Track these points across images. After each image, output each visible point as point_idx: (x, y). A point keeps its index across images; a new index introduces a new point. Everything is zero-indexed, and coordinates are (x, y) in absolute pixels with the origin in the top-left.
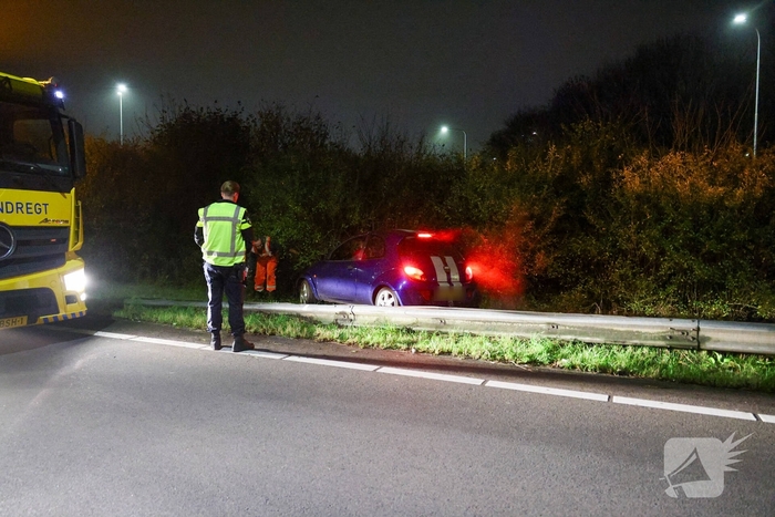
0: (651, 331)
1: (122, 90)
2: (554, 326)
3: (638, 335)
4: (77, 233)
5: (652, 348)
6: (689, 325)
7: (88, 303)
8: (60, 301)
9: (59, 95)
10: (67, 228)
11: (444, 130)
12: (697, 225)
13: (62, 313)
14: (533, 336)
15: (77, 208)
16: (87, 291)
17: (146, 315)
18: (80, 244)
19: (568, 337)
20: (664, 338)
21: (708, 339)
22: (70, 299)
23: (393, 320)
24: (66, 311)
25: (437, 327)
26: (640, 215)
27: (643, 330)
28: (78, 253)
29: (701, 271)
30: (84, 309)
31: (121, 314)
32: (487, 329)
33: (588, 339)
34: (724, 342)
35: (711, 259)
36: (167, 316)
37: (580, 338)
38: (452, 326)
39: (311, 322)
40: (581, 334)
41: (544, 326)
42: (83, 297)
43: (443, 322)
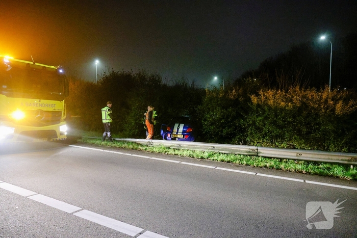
0: (243, 150)
1: (97, 63)
2: (214, 147)
3: (239, 151)
4: (64, 113)
5: (244, 155)
6: (254, 148)
7: (67, 136)
8: (58, 134)
9: (61, 71)
10: (61, 112)
11: (216, 78)
12: (276, 116)
13: (58, 138)
14: (206, 150)
15: (65, 106)
16: (67, 132)
17: (88, 141)
18: (65, 117)
19: (217, 151)
20: (247, 152)
21: (261, 152)
22: (61, 134)
23: (165, 144)
24: (60, 138)
25: (178, 147)
26: (257, 112)
27: (241, 149)
28: (65, 120)
29: (276, 132)
30: (66, 137)
31: (80, 140)
32: (193, 148)
33: (223, 152)
34: (265, 154)
35: (281, 127)
36: (93, 141)
37: (221, 152)
38: (182, 147)
39: (138, 144)
40: (222, 150)
41: (211, 148)
42: (66, 134)
43: (180, 146)
